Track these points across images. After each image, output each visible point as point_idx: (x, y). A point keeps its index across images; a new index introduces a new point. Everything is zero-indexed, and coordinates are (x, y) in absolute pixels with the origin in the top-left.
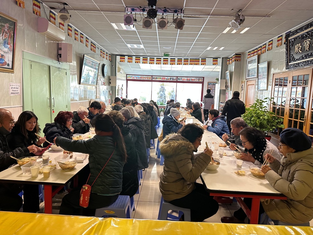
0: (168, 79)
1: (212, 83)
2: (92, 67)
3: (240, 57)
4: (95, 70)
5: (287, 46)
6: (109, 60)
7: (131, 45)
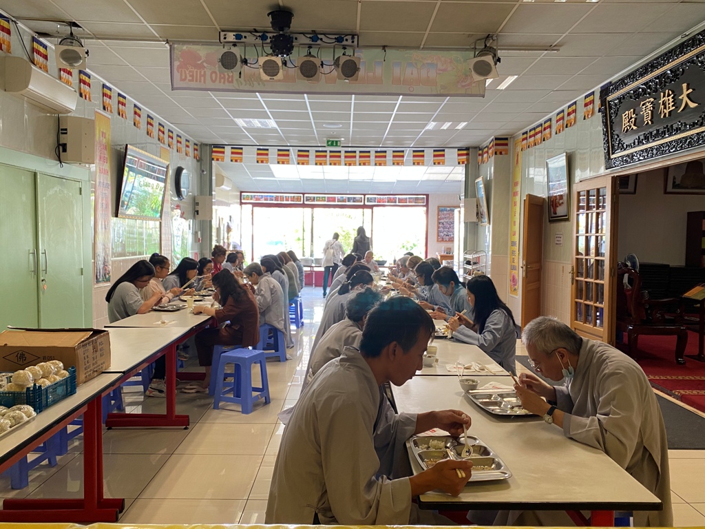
2: (147, 176)
3: (507, 145)
5: (605, 116)
6: (195, 157)
7: (244, 121)
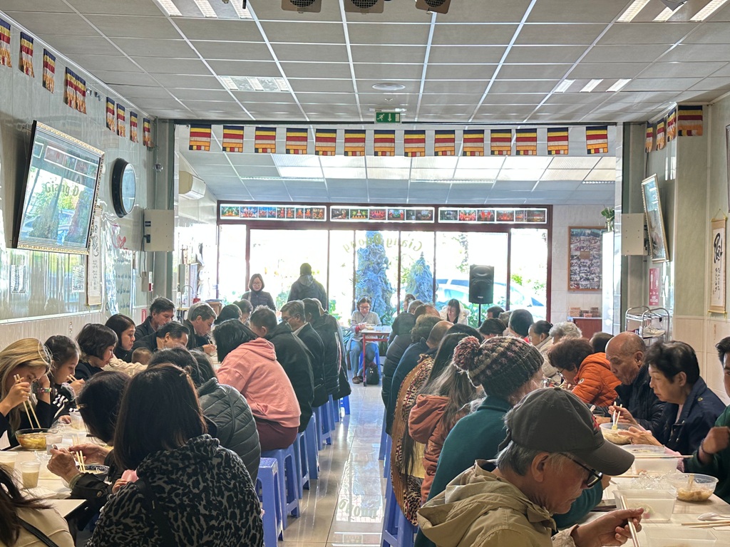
0: (398, 217)
1: (588, 231)
2: (68, 175)
3: (700, 118)
4: (82, 188)
6: (145, 143)
7: (235, 81)
